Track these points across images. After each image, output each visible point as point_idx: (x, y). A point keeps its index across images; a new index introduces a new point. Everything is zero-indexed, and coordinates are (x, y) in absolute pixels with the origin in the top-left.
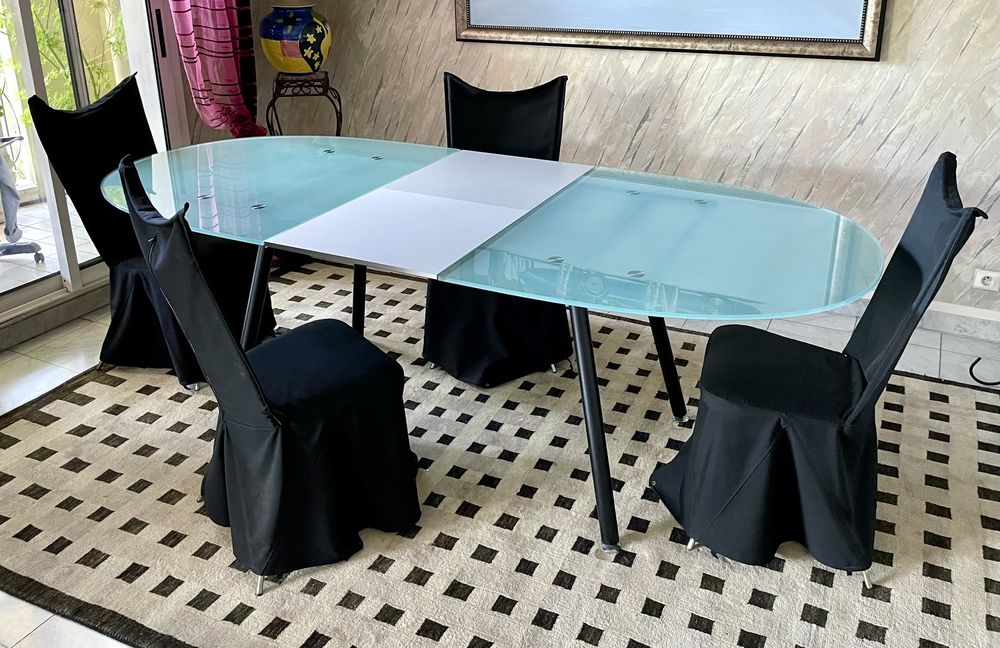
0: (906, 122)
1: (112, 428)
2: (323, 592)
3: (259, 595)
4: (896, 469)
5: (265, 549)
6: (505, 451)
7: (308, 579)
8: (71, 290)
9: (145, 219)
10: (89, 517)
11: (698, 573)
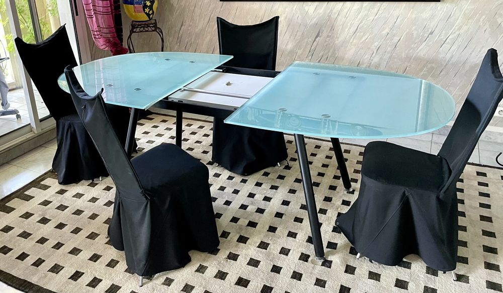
0: (455, 32)
1: (61, 201)
2: (173, 284)
3: (141, 286)
4: (464, 212)
5: (143, 263)
6: (258, 208)
7: (165, 277)
8: (36, 132)
9: (80, 96)
10: (52, 248)
11: (366, 270)
